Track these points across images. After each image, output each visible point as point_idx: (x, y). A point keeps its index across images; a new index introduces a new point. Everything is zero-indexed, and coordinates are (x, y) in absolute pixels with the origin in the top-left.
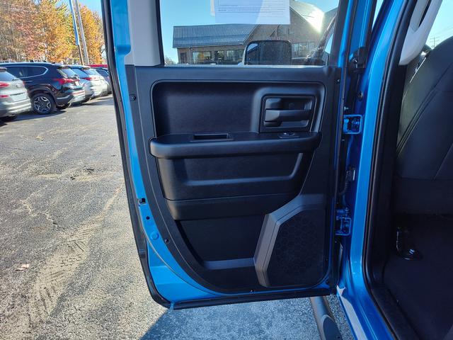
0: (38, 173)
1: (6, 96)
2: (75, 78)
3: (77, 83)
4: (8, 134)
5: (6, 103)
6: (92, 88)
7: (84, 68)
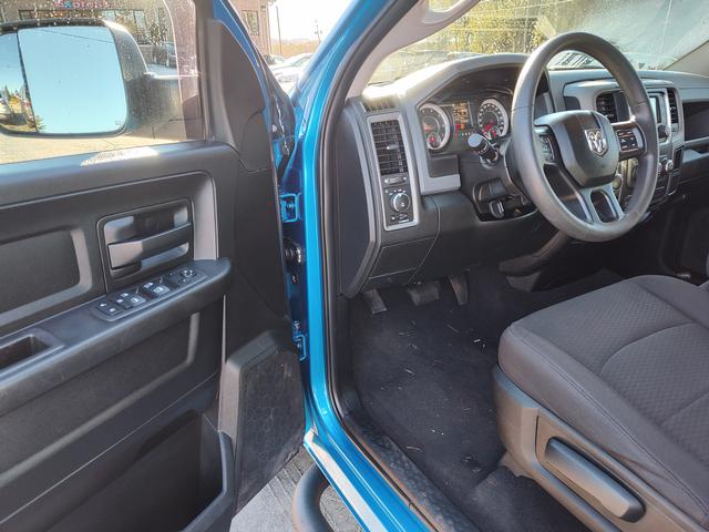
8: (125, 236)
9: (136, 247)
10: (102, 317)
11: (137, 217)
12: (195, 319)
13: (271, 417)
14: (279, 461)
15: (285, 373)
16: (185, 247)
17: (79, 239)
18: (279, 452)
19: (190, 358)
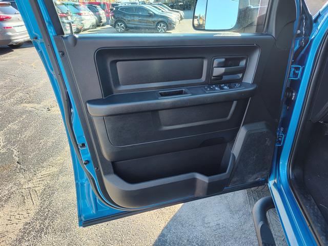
0: (21, 101)
1: (10, 27)
2: (67, 13)
3: (69, 17)
4: (11, 60)
5: (10, 34)
6: (83, 22)
7: (77, 5)
8: (220, 66)
9: (222, 70)
10: (205, 90)
11: (226, 59)
12: (235, 102)
13: (254, 157)
14: (252, 178)
15: (267, 142)
16: (240, 75)
17: (205, 63)
18: (253, 174)
19: (229, 117)
